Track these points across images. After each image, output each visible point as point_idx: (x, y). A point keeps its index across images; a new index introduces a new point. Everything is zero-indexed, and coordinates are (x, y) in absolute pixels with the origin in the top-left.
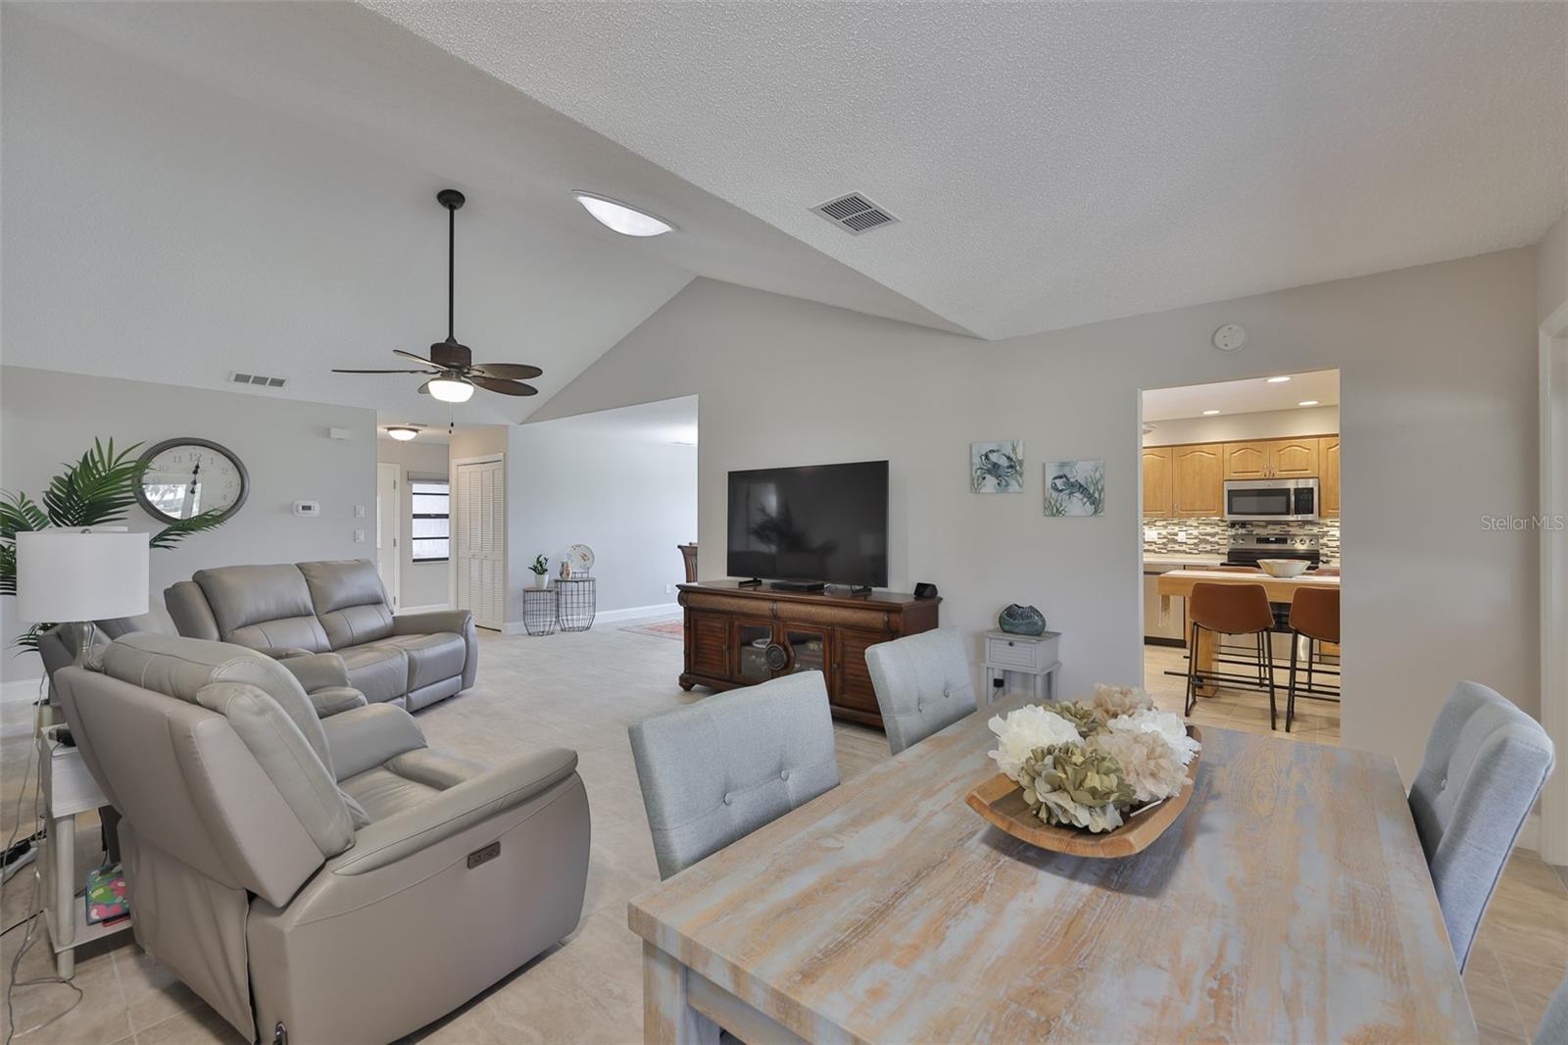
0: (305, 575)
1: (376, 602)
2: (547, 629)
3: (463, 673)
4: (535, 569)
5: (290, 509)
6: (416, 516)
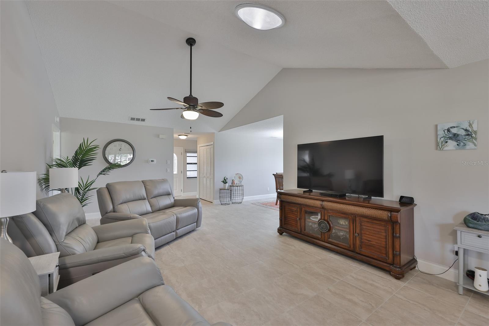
0: (144, 185)
1: (169, 194)
2: (227, 202)
3: (197, 222)
4: (223, 182)
5: (147, 162)
6: (188, 164)
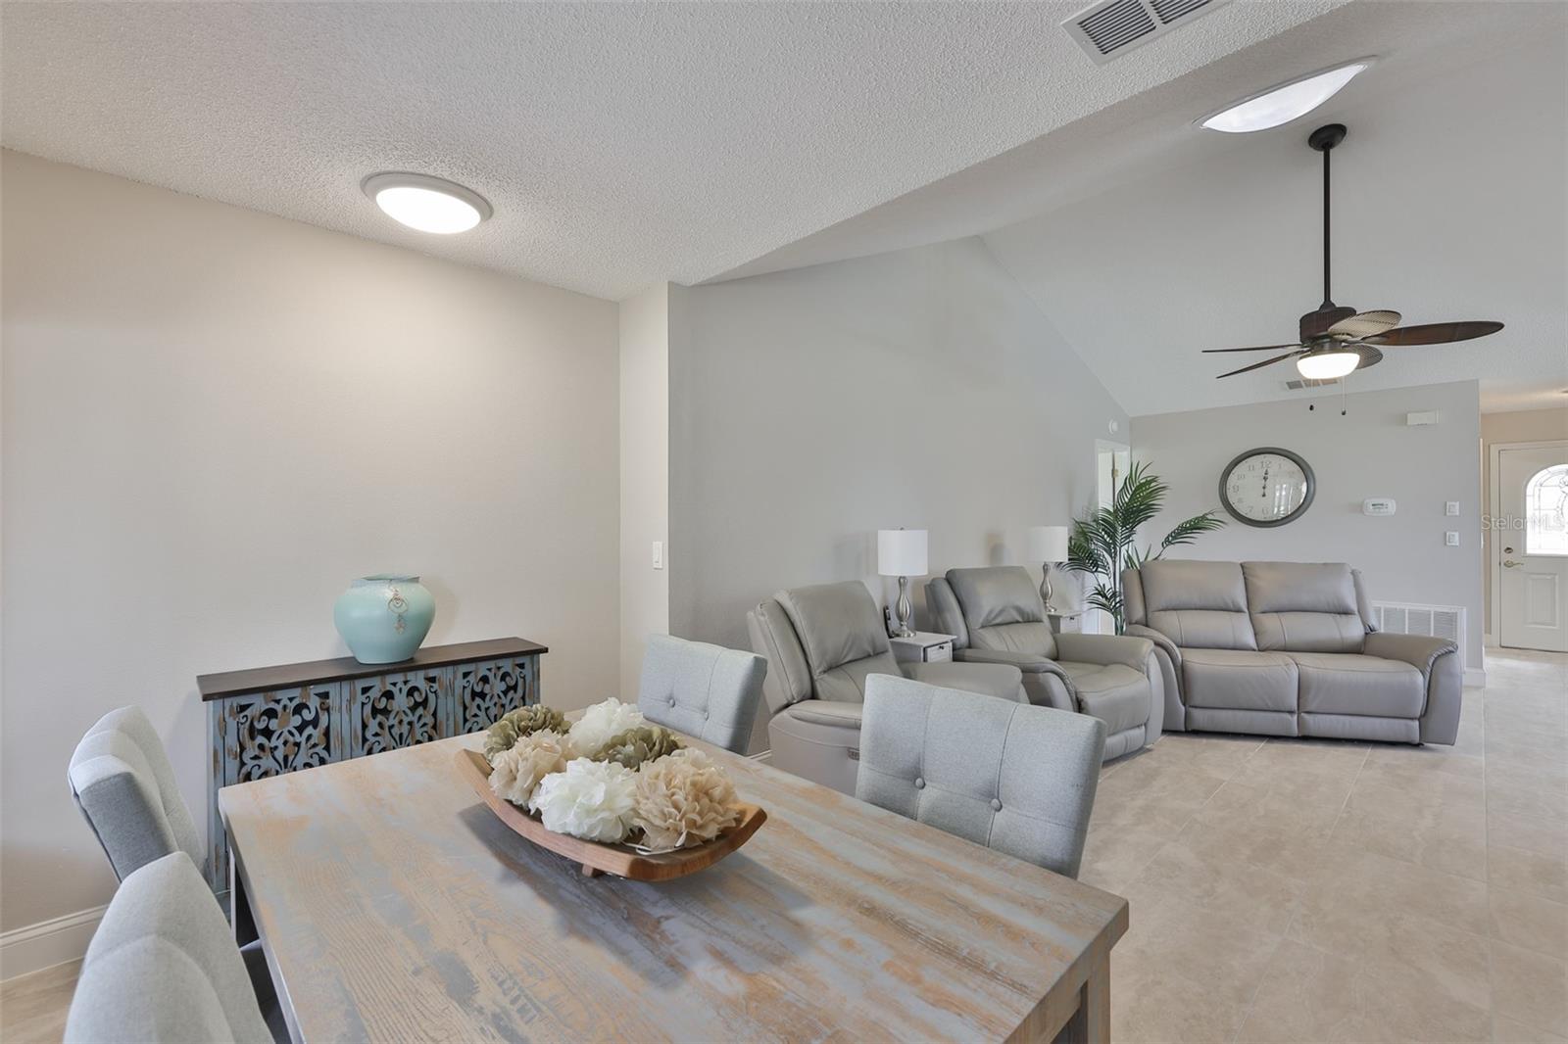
0: (1245, 574)
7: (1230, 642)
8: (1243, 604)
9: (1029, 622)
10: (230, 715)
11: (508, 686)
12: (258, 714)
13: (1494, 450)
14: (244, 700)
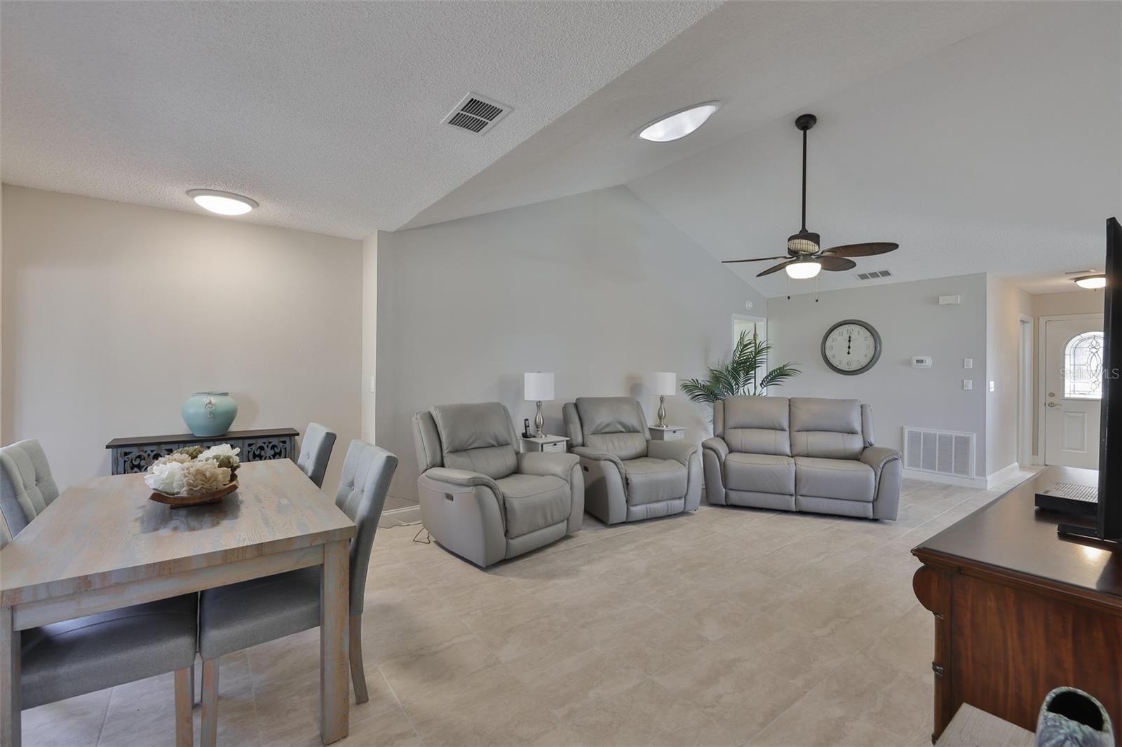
5: (908, 363)
7: (772, 449)
8: (786, 425)
9: (630, 432)
10: (121, 456)
11: (275, 453)
12: (134, 457)
13: (1042, 321)
14: (127, 450)
